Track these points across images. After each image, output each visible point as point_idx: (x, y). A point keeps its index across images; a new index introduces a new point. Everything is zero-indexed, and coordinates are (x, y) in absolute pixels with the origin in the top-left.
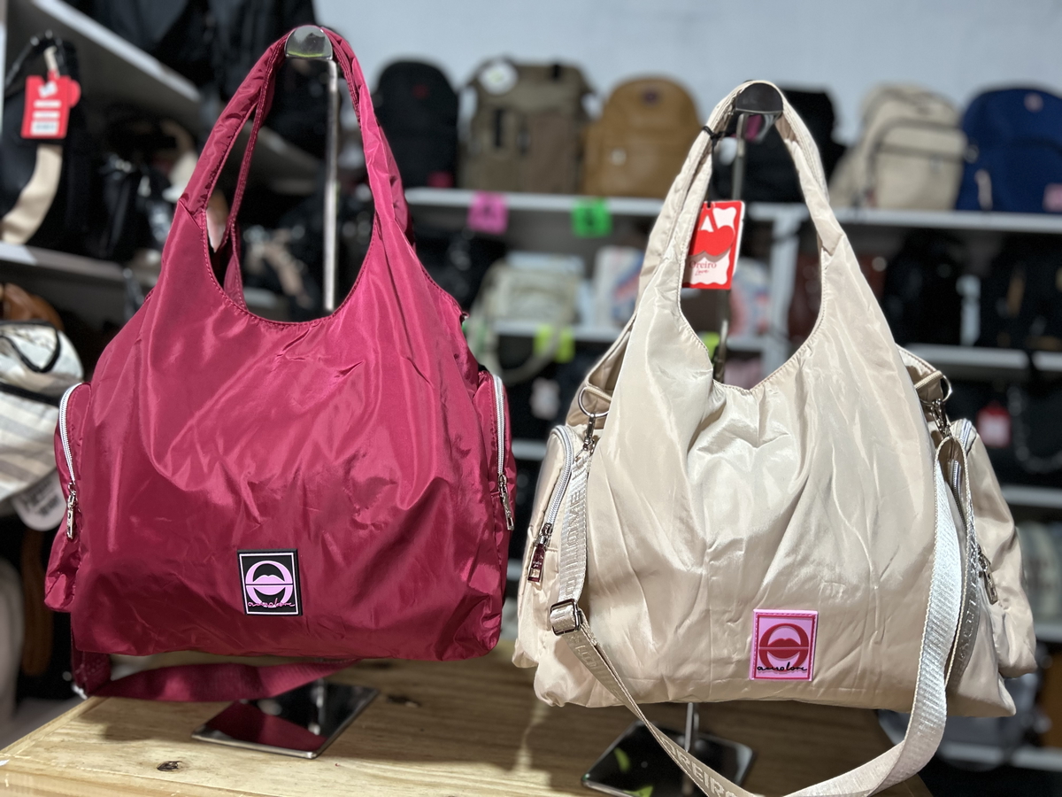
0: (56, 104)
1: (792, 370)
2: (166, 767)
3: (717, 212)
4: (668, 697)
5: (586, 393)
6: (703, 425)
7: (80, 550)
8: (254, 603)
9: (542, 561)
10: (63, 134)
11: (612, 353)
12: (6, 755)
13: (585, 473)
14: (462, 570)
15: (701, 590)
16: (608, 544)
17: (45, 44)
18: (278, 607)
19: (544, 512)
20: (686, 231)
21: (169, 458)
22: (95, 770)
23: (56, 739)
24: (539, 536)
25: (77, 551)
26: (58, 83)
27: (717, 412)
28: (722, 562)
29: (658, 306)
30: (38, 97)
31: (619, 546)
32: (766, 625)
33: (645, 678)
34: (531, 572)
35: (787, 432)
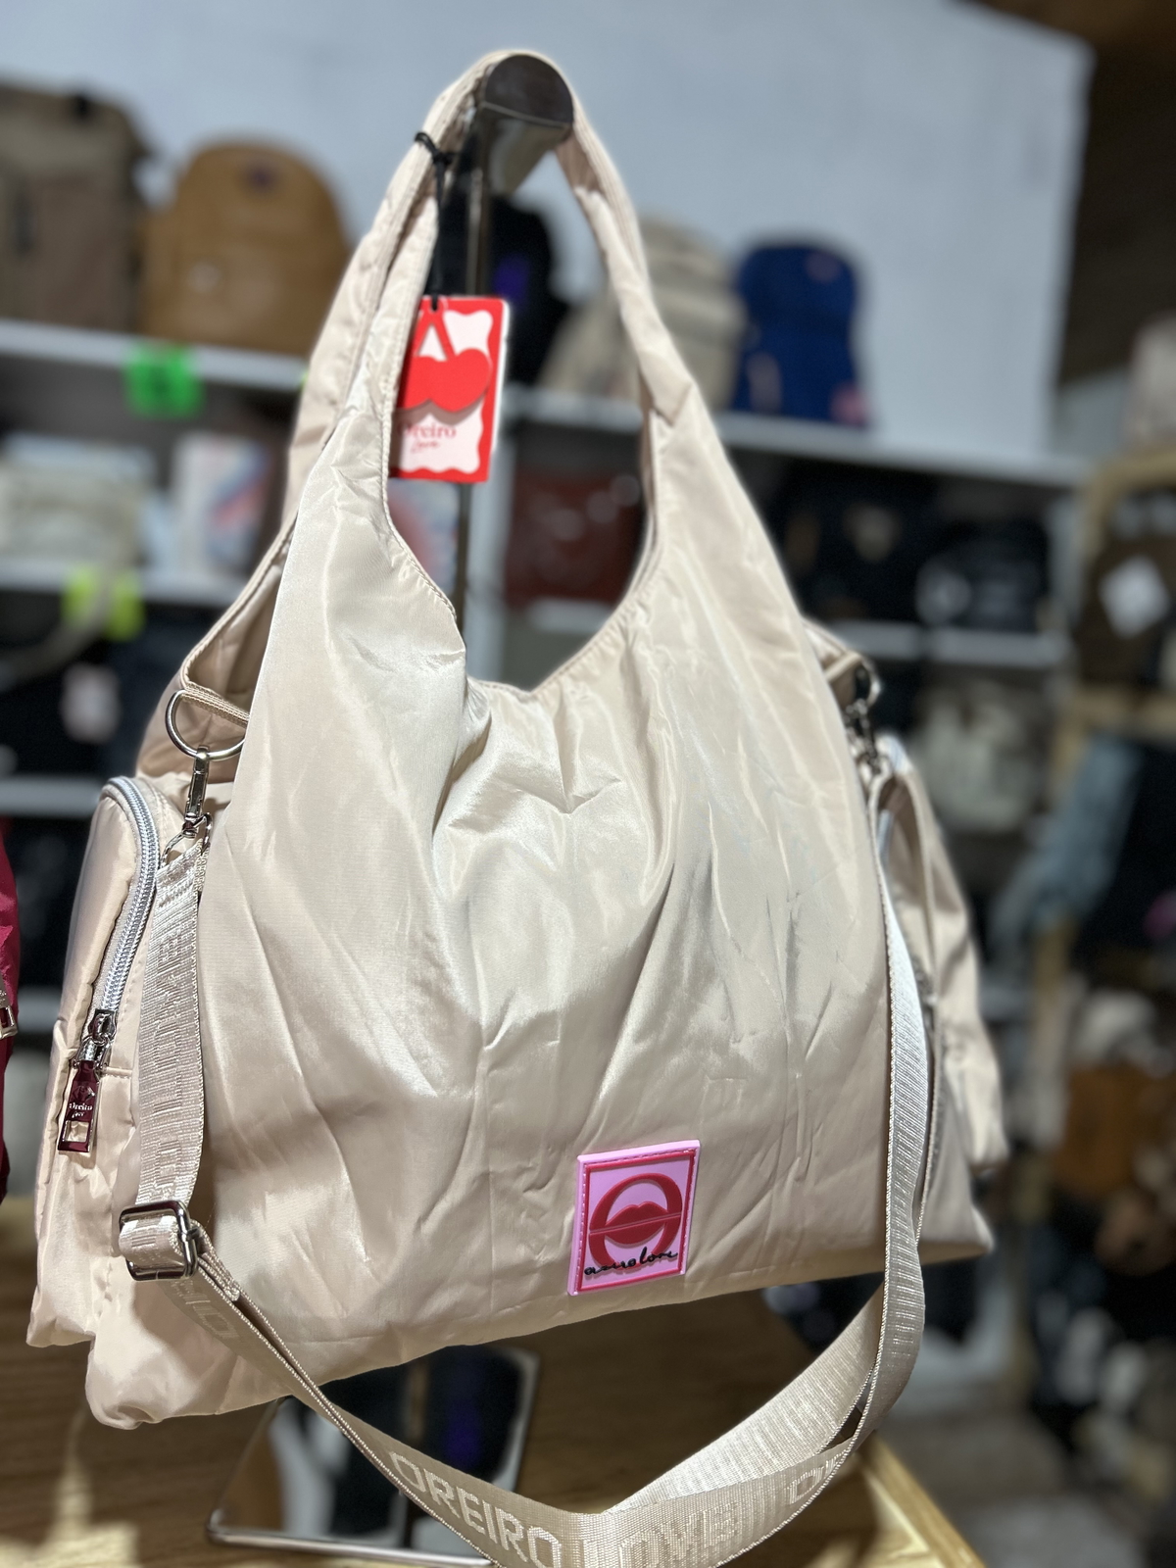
1: (612, 652)
3: (451, 319)
5: (182, 703)
6: (456, 772)
9: (92, 1101)
11: (238, 613)
13: (190, 894)
15: (470, 1135)
16: (256, 1054)
19: (93, 985)
20: (391, 352)
24: (83, 1044)
27: (479, 740)
28: (515, 1069)
29: (343, 508)
31: (283, 1060)
32: (602, 1184)
33: (352, 1336)
34: (67, 1129)
35: (618, 777)
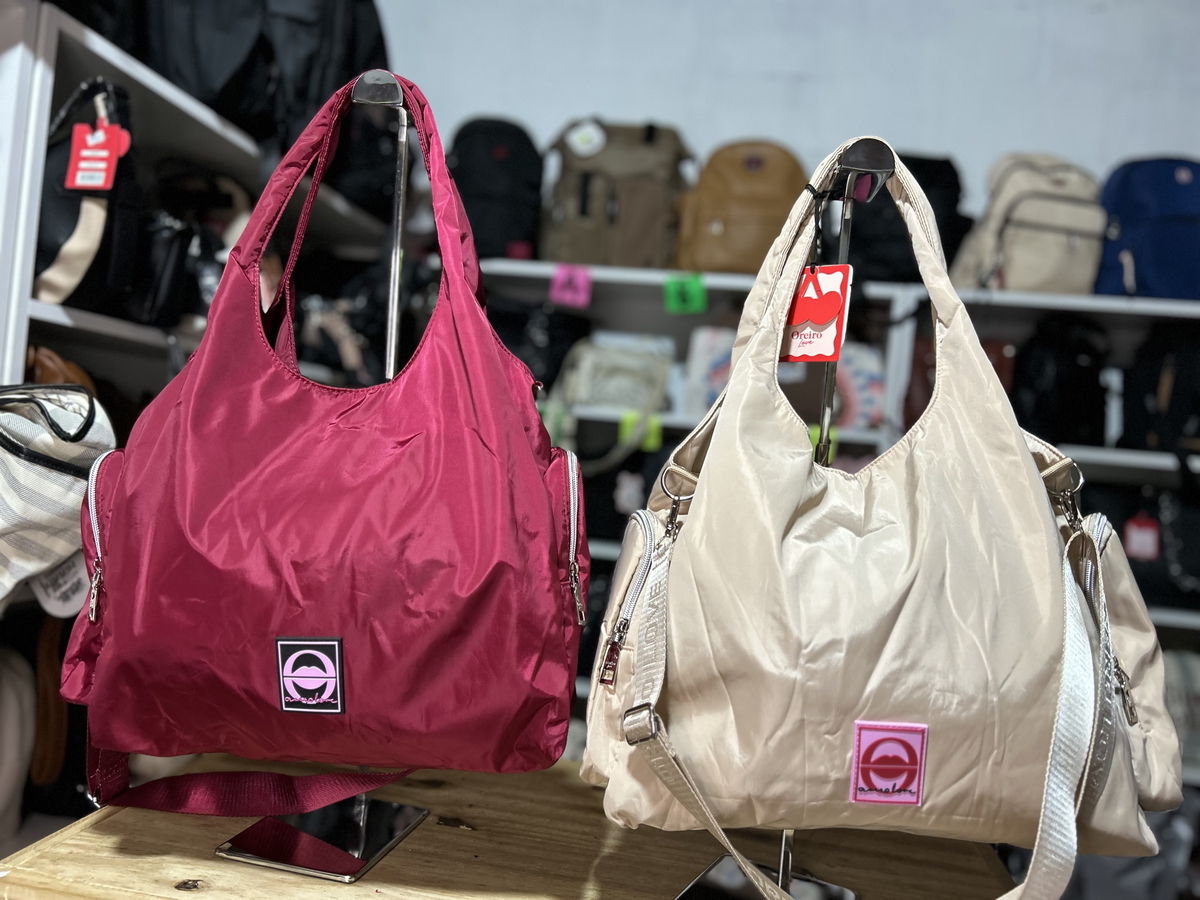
0: (104, 153)
1: (902, 453)
2: (185, 886)
3: (822, 277)
4: (755, 821)
5: (671, 473)
6: (799, 512)
7: (102, 634)
8: (292, 698)
9: (616, 661)
10: (110, 186)
11: (700, 430)
12: (7, 865)
13: (667, 562)
14: (525, 667)
15: (795, 696)
16: (690, 642)
17: (95, 89)
18: (318, 704)
19: (620, 606)
20: (786, 297)
21: (205, 531)
22: (105, 886)
23: (64, 851)
24: (614, 634)
25: (99, 635)
26: (107, 131)
27: (816, 497)
28: (819, 665)
29: (753, 378)
30: (86, 147)
31: (704, 645)
32: (869, 738)
33: (730, 798)
34: (603, 674)
35: (895, 521)
